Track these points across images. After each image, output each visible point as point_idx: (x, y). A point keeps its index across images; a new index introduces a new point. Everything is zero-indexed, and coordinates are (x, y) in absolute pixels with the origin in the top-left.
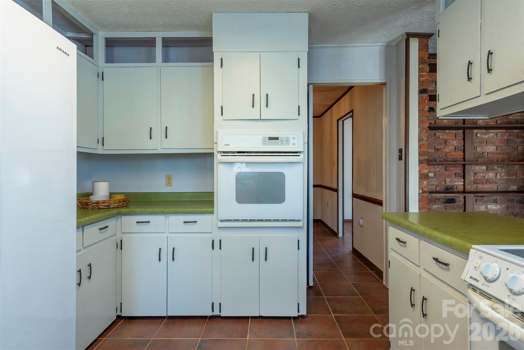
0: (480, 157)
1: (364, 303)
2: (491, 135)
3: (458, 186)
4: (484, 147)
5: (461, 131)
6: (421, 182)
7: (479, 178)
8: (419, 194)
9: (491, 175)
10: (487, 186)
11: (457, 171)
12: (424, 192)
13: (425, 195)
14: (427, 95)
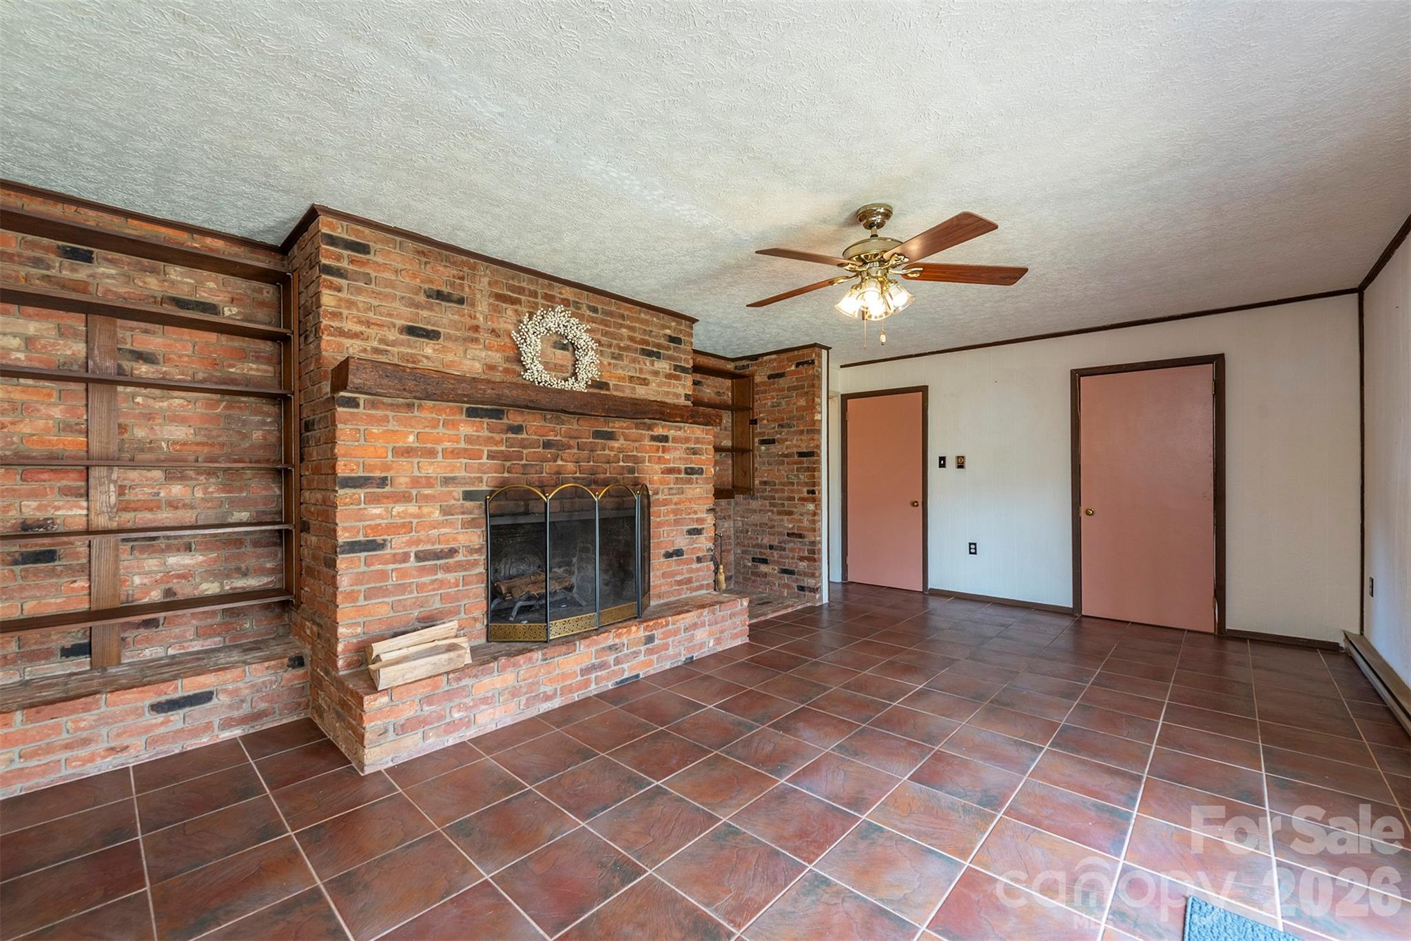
2: (177, 402)
3: (68, 519)
4: (157, 428)
5: (75, 386)
7: (141, 497)
9: (177, 489)
10: (167, 514)
11: (64, 483)
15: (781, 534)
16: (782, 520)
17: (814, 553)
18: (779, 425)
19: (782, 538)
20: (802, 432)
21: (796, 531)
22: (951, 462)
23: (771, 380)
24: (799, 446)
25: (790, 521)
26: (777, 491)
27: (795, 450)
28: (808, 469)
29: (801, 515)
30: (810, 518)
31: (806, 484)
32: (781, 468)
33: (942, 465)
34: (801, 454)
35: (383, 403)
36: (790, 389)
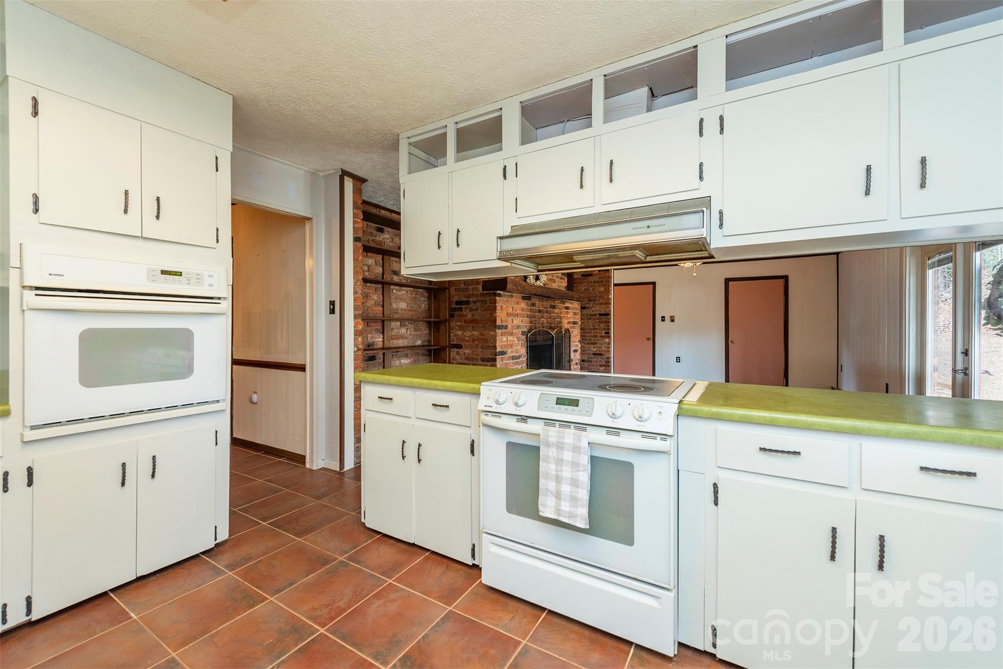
0: (395, 313)
1: (296, 494)
2: (404, 292)
3: (378, 343)
4: (398, 303)
5: (380, 286)
6: (356, 338)
7: (395, 334)
8: (354, 352)
9: (403, 330)
10: (401, 341)
11: (377, 327)
12: (358, 350)
13: (360, 353)
14: (361, 244)
15: (589, 354)
16: (590, 347)
17: (609, 363)
18: (588, 300)
19: (589, 356)
20: (602, 304)
21: (598, 352)
22: (667, 319)
23: (583, 277)
24: (600, 311)
25: (594, 347)
26: (587, 333)
27: (598, 312)
28: (605, 322)
29: (601, 344)
30: (606, 346)
31: (604, 329)
32: (589, 321)
33: (663, 320)
34: (601, 315)
35: (506, 295)
36: (594, 282)
